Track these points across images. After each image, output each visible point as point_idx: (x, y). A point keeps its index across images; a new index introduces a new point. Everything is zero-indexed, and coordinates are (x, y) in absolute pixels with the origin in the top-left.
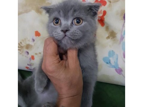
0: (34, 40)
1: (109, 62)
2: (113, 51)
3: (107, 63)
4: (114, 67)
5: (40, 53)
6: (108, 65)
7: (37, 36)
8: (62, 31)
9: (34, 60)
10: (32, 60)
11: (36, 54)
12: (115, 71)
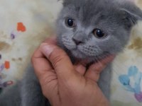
0: (13, 37)
1: (126, 83)
2: (135, 67)
3: (125, 84)
4: (133, 90)
5: (20, 59)
6: (126, 87)
7: (20, 32)
8: (74, 40)
9: (9, 70)
10: (5, 69)
11: (14, 60)
12: (133, 97)
